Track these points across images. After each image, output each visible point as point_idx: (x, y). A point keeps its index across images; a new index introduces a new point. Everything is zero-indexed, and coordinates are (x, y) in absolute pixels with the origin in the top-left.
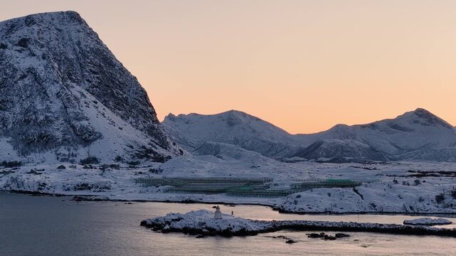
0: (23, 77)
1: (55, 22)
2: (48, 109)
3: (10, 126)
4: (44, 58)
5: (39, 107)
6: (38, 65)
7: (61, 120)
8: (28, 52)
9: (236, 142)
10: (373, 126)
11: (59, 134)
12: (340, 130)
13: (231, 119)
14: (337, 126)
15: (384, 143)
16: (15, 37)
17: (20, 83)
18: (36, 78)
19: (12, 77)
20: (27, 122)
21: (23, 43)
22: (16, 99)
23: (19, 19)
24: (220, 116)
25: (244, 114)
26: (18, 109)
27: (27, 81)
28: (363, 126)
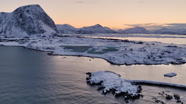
0: (28, 18)
1: (34, 7)
2: (34, 25)
3: (26, 29)
4: (32, 14)
5: (32, 25)
6: (31, 16)
7: (37, 28)
8: (29, 13)
9: (67, 29)
10: (90, 27)
11: (37, 31)
12: (85, 28)
13: (65, 25)
14: (84, 27)
15: (92, 30)
16: (26, 9)
17: (28, 20)
18: (31, 19)
19: (26, 18)
20: (30, 28)
21: (28, 11)
22: (27, 23)
23: (26, 6)
24: (64, 25)
25: (68, 25)
26: (27, 25)
27: (29, 19)
28: (89, 27)
